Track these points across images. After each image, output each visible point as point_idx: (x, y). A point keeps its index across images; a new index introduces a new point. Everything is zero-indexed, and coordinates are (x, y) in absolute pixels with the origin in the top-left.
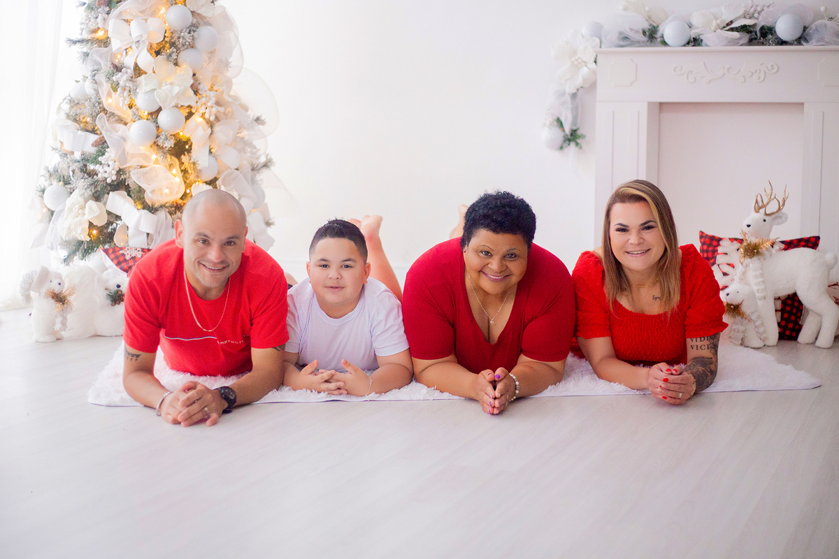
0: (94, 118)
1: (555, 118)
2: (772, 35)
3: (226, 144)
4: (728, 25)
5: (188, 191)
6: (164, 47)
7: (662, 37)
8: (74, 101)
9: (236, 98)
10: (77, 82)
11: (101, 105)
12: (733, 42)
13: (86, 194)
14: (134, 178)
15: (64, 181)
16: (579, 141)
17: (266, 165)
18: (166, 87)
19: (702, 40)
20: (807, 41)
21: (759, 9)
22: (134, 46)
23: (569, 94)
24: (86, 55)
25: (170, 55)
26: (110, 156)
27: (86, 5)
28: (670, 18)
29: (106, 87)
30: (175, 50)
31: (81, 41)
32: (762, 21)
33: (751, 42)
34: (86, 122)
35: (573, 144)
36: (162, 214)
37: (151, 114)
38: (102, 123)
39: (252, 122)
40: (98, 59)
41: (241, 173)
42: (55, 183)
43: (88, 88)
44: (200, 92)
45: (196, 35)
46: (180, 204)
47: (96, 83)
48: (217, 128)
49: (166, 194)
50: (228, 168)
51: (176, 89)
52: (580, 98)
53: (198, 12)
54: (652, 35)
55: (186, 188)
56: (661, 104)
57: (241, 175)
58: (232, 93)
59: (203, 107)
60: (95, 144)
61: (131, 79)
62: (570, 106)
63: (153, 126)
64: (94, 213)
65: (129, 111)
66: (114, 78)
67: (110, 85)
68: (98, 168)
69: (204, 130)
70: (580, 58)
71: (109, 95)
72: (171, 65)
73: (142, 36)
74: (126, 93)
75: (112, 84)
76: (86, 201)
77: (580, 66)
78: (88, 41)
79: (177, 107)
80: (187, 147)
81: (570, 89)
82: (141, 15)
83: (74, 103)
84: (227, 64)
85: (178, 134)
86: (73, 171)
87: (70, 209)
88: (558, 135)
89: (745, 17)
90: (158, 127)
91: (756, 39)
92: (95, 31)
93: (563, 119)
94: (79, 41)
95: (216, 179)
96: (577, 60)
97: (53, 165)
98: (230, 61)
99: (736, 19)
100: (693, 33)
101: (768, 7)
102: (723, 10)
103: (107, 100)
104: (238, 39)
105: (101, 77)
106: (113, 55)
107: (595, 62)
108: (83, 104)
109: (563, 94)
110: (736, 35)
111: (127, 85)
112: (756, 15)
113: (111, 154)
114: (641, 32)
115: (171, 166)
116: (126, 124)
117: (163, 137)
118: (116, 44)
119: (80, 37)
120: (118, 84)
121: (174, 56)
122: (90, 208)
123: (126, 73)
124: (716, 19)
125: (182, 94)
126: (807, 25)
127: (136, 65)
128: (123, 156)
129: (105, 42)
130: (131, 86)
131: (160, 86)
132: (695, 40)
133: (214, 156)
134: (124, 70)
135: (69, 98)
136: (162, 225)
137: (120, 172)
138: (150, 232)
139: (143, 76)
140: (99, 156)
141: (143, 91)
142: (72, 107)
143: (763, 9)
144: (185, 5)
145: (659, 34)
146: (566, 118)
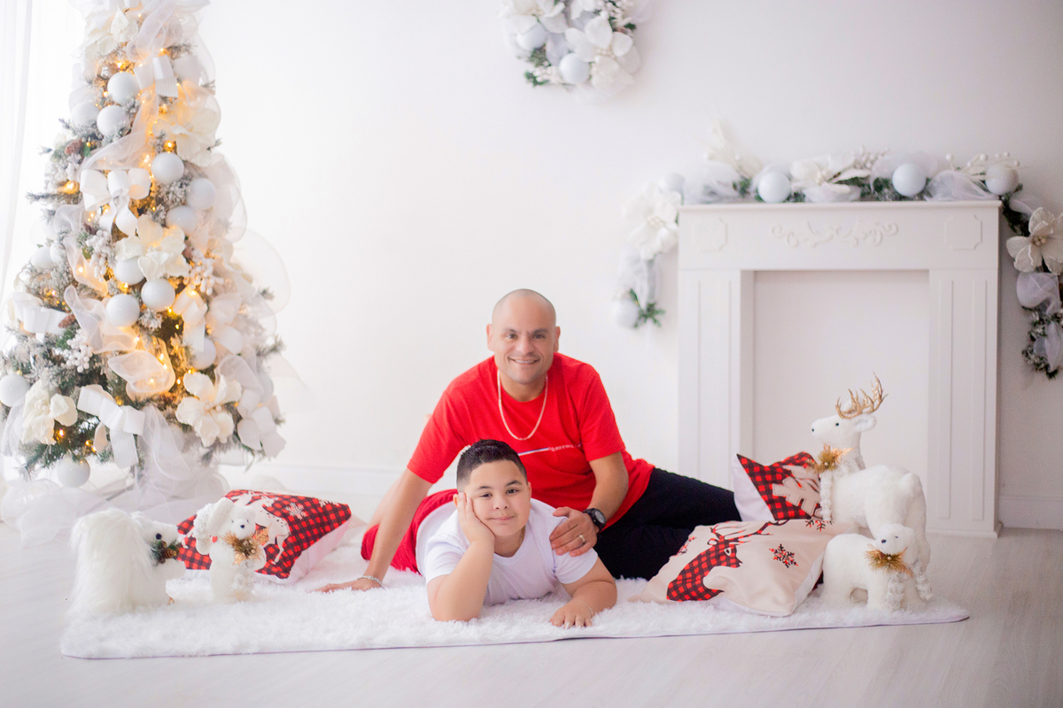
0: (61, 291)
1: (628, 289)
2: (888, 188)
3: (226, 324)
4: (835, 177)
5: (179, 382)
6: (149, 204)
7: (757, 191)
8: (36, 271)
9: (237, 267)
10: (40, 246)
11: (70, 276)
12: (843, 198)
13: (51, 387)
14: (112, 367)
15: (22, 370)
16: (658, 317)
17: (275, 349)
18: (152, 253)
19: (804, 196)
20: (930, 195)
21: (872, 157)
22: (112, 203)
23: (645, 261)
24: (52, 213)
25: (157, 214)
26: (82, 340)
27: (52, 153)
28: (766, 169)
29: (76, 252)
30: (163, 208)
31: (45, 197)
32: (875, 173)
33: (864, 197)
34: (51, 297)
35: (649, 322)
36: (152, 410)
37: (132, 287)
38: (70, 297)
39: (257, 296)
40: (66, 218)
41: (244, 358)
42: (11, 371)
43: (54, 254)
44: (194, 259)
45: (189, 189)
46: (169, 398)
47: (64, 248)
48: (215, 304)
49: (151, 386)
50: (228, 352)
51: (165, 257)
52: (659, 266)
53: (193, 161)
54: (744, 189)
55: (177, 378)
56: (756, 272)
57: (244, 362)
58: (232, 260)
59: (198, 278)
60: (63, 324)
61: (109, 244)
62: (646, 274)
63: (135, 302)
64: (61, 409)
65: (105, 283)
66: (87, 243)
67: (81, 251)
68: (65, 353)
69: (199, 306)
70: (656, 217)
71: (80, 263)
72: (159, 227)
73: (122, 191)
74: (102, 261)
75: (83, 250)
76: (51, 395)
77: (657, 226)
78: (53, 196)
79: (165, 277)
80: (177, 327)
81: (646, 254)
82: (120, 164)
83: (36, 273)
84: (226, 225)
85: (167, 311)
86: (34, 358)
87: (31, 405)
88: (631, 311)
89: (855, 167)
90: (141, 303)
91: (869, 193)
92: (63, 184)
93: (637, 291)
94: (43, 197)
95: (213, 367)
96: (654, 219)
97: (9, 349)
98: (230, 220)
99: (845, 170)
100: (794, 187)
102: (829, 159)
103: (77, 268)
104: (239, 194)
105: (71, 242)
106: (85, 214)
107: (676, 221)
108: (48, 275)
109: (637, 260)
110: (846, 188)
111: (104, 251)
112: (868, 165)
113: (82, 337)
114: (731, 185)
115: (158, 351)
116: (101, 299)
117: (148, 315)
118: (89, 200)
119: (43, 192)
120: (92, 249)
121: (162, 215)
122: (56, 404)
123: (103, 236)
124: (821, 169)
125: (172, 261)
126: (930, 177)
127: (114, 226)
128: (98, 339)
129: (75, 198)
130: (108, 252)
131: (145, 252)
132: (796, 195)
133: (211, 339)
134: (99, 232)
135: (29, 266)
136: (153, 424)
137: (94, 358)
138: (139, 433)
139: (123, 240)
140: (67, 339)
141: (123, 259)
142: (33, 278)
143: (876, 158)
144: (176, 153)
145: (751, 189)
146: (641, 289)
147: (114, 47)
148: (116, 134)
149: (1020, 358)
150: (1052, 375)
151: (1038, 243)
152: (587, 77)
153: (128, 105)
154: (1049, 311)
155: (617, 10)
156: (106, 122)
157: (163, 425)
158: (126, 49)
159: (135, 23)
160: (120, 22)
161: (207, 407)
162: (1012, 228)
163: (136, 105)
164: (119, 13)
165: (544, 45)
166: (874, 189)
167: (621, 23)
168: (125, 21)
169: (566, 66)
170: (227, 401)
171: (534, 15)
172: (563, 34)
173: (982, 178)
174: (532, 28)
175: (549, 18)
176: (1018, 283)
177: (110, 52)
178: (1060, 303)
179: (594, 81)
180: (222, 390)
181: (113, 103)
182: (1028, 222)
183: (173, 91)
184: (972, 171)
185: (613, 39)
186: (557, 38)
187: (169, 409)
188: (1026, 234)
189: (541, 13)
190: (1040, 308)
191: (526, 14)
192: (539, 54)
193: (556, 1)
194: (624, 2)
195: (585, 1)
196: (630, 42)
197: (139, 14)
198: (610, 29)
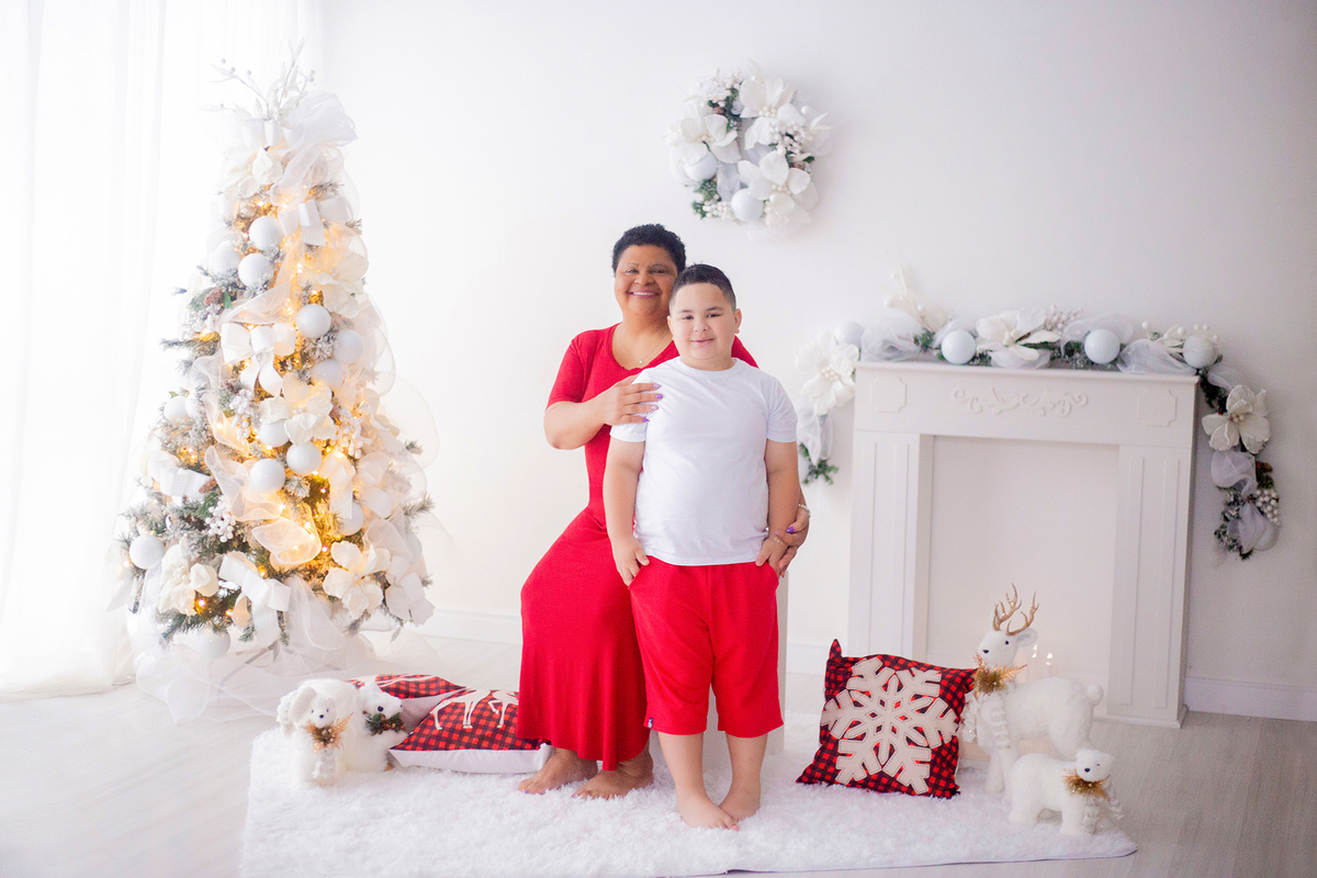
0: (199, 450)
2: (1079, 352)
3: (374, 487)
4: (1020, 339)
5: (325, 551)
7: (939, 348)
9: (383, 420)
10: (173, 394)
11: (209, 434)
12: (1032, 364)
13: (192, 557)
14: (255, 537)
15: (156, 530)
16: (830, 474)
18: (299, 416)
19: (990, 359)
20: (1123, 363)
21: (1064, 318)
23: (818, 416)
24: (189, 364)
26: (225, 508)
27: (188, 297)
28: (950, 325)
29: (215, 411)
30: (309, 365)
31: (180, 344)
32: (1067, 336)
33: (1054, 362)
34: (188, 454)
35: (821, 477)
36: (297, 582)
37: (276, 449)
39: (404, 450)
40: (205, 371)
41: (392, 521)
42: (142, 530)
43: (191, 408)
44: (341, 420)
45: (336, 343)
46: (315, 568)
47: (203, 405)
48: (363, 465)
49: (296, 555)
50: (376, 517)
51: (312, 420)
52: (832, 422)
53: (339, 313)
54: (926, 344)
55: (323, 546)
56: (935, 437)
57: (391, 524)
58: (379, 412)
59: (346, 439)
60: (204, 489)
61: (252, 405)
62: (819, 429)
63: (280, 466)
64: (201, 579)
65: (249, 445)
66: (231, 405)
67: (223, 411)
69: (347, 470)
70: (832, 370)
71: (220, 420)
72: (305, 384)
73: (266, 347)
74: (245, 424)
75: (225, 410)
76: (192, 564)
77: (831, 379)
78: (188, 343)
79: (311, 441)
80: (323, 491)
81: (819, 409)
82: (264, 318)
83: (170, 427)
84: (372, 374)
85: (312, 475)
86: (170, 519)
87: (170, 573)
89: (1045, 330)
90: (287, 469)
91: (1059, 357)
92: (199, 331)
93: (809, 446)
94: (177, 344)
95: (360, 533)
96: (829, 372)
97: (140, 504)
98: (376, 368)
99: (1035, 331)
100: (980, 349)
101: (1075, 315)
102: (1018, 318)
103: (216, 425)
104: (387, 342)
105: (213, 399)
106: (225, 369)
107: (853, 376)
108: (186, 433)
110: (1034, 353)
111: (247, 412)
112: (1060, 326)
113: (225, 505)
114: (913, 340)
115: (303, 518)
116: (242, 460)
117: (295, 484)
118: (229, 354)
119: (178, 338)
120: (234, 410)
121: (308, 374)
122: (198, 574)
123: (245, 395)
124: (1009, 328)
125: (319, 424)
126: (1124, 342)
127: (257, 384)
128: (240, 507)
129: (211, 346)
130: (253, 415)
131: (291, 415)
132: (982, 356)
133: (358, 504)
134: (241, 392)
135: (162, 419)
136: (299, 597)
137: (238, 525)
138: (284, 609)
139: (267, 401)
140: (209, 506)
141: (269, 422)
142: (168, 434)
143: (1069, 318)
144: (322, 305)
145: (935, 345)
146: (814, 445)
147: (257, 190)
148: (260, 287)
149: (1213, 539)
150: (1245, 556)
151: (1236, 420)
152: (761, 214)
153: (273, 255)
154: (1245, 492)
155: (795, 145)
156: (249, 271)
157: (310, 597)
158: (270, 193)
159: (279, 164)
160: (263, 164)
161: (356, 579)
162: (1210, 403)
163: (281, 255)
164: (262, 151)
165: (715, 176)
166: (1066, 354)
167: (799, 158)
168: (269, 164)
169: (738, 201)
170: (375, 571)
171: (704, 143)
172: (736, 164)
173: (1179, 350)
174: (701, 160)
175: (720, 147)
176: (1213, 462)
177: (252, 195)
178: (1256, 484)
179: (768, 219)
180: (368, 559)
181: (254, 250)
182: (1226, 398)
183: (319, 240)
184: (1169, 343)
185: (790, 175)
186: (730, 169)
187: (315, 580)
188: (1223, 410)
189: (711, 139)
190: (1238, 487)
191: (696, 141)
192: (709, 185)
193: (729, 128)
194: (802, 136)
195: (760, 132)
196: (807, 178)
197: (283, 153)
198: (786, 164)
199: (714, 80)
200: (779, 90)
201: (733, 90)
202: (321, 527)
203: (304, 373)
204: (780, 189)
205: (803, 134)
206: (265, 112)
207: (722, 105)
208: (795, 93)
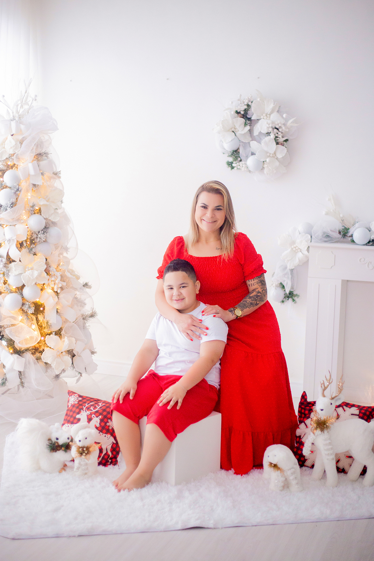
1: (280, 282)
3: (67, 306)
5: (42, 339)
7: (352, 236)
9: (72, 272)
14: (7, 333)
16: (295, 298)
18: (29, 272)
22: (6, 241)
23: (289, 269)
28: (357, 225)
30: (34, 245)
35: (290, 300)
36: (28, 355)
37: (18, 288)
39: (82, 287)
41: (76, 323)
44: (50, 273)
45: (48, 234)
46: (38, 348)
48: (62, 296)
49: (28, 342)
50: (68, 321)
51: (36, 273)
52: (297, 272)
53: (50, 218)
54: (345, 233)
55: (42, 337)
56: (348, 281)
58: (70, 267)
59: (53, 283)
61: (5, 266)
62: (290, 276)
63: (19, 297)
65: (4, 286)
69: (53, 298)
70: (297, 246)
72: (32, 255)
73: (12, 236)
74: (1, 276)
77: (296, 251)
79: (35, 284)
80: (41, 309)
81: (290, 266)
82: (11, 221)
84: (67, 250)
85: (36, 301)
88: (281, 293)
90: (23, 298)
93: (284, 284)
95: (61, 330)
96: (295, 248)
98: (68, 246)
100: (373, 237)
104: (73, 232)
107: (308, 250)
109: (286, 269)
111: (3, 270)
114: (338, 232)
115: (31, 323)
116: (0, 293)
117: (27, 306)
121: (33, 250)
123: (2, 261)
125: (40, 275)
127: (8, 255)
130: (5, 271)
131: (25, 271)
132: (373, 241)
133: (59, 315)
136: (29, 363)
138: (22, 370)
139: (13, 264)
141: (14, 275)
144: (41, 214)
145: (349, 234)
146: (287, 284)
147: (7, 156)
148: (9, 206)
152: (262, 168)
153: (15, 189)
155: (279, 133)
157: (35, 363)
158: (14, 157)
159: (18, 143)
160: (10, 143)
161: (58, 353)
163: (20, 189)
164: (10, 137)
165: (238, 149)
167: (281, 140)
168: (13, 143)
169: (250, 162)
170: (68, 350)
171: (233, 132)
172: (249, 143)
174: (231, 140)
175: (241, 134)
177: (5, 158)
179: (266, 171)
180: (65, 343)
181: (6, 187)
183: (39, 182)
185: (276, 149)
186: (246, 145)
187: (38, 354)
189: (237, 130)
191: (229, 131)
192: (235, 153)
193: (245, 124)
194: (282, 129)
195: (262, 127)
196: (286, 150)
197: (20, 138)
198: (275, 143)
199: (239, 100)
200: (272, 106)
201: (248, 106)
202: (40, 327)
203: (31, 249)
204: (271, 155)
205: (283, 128)
206: (12, 117)
207: (242, 113)
208: (280, 107)
